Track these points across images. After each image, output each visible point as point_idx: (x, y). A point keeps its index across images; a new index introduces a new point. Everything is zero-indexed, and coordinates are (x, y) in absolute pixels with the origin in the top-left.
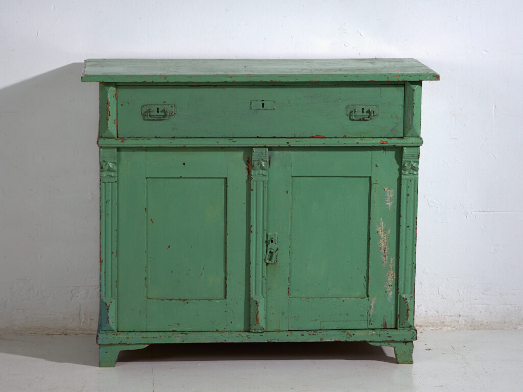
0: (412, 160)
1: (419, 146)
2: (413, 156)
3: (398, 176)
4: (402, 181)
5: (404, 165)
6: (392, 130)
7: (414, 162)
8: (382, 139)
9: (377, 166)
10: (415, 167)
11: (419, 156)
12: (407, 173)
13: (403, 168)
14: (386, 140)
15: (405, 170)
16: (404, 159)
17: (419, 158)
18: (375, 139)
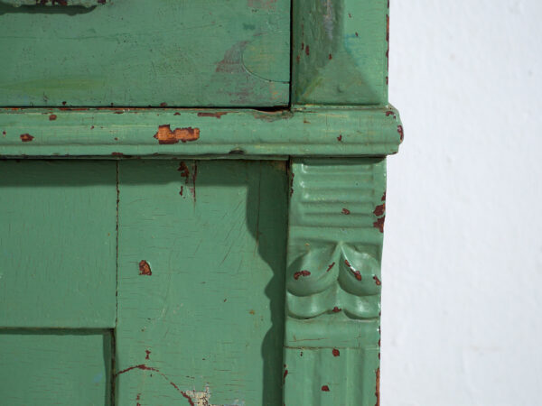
0: (341, 238)
1: (381, 158)
2: (346, 212)
3: (268, 325)
4: (289, 355)
5: (299, 261)
6: (225, 65)
7: (354, 246)
8: (168, 117)
9: (144, 269)
10: (357, 275)
11: (380, 210)
12: (314, 309)
13: (291, 282)
14: (189, 119)
15: (304, 293)
16: (295, 232)
17: (379, 224)
18: (126, 114)
